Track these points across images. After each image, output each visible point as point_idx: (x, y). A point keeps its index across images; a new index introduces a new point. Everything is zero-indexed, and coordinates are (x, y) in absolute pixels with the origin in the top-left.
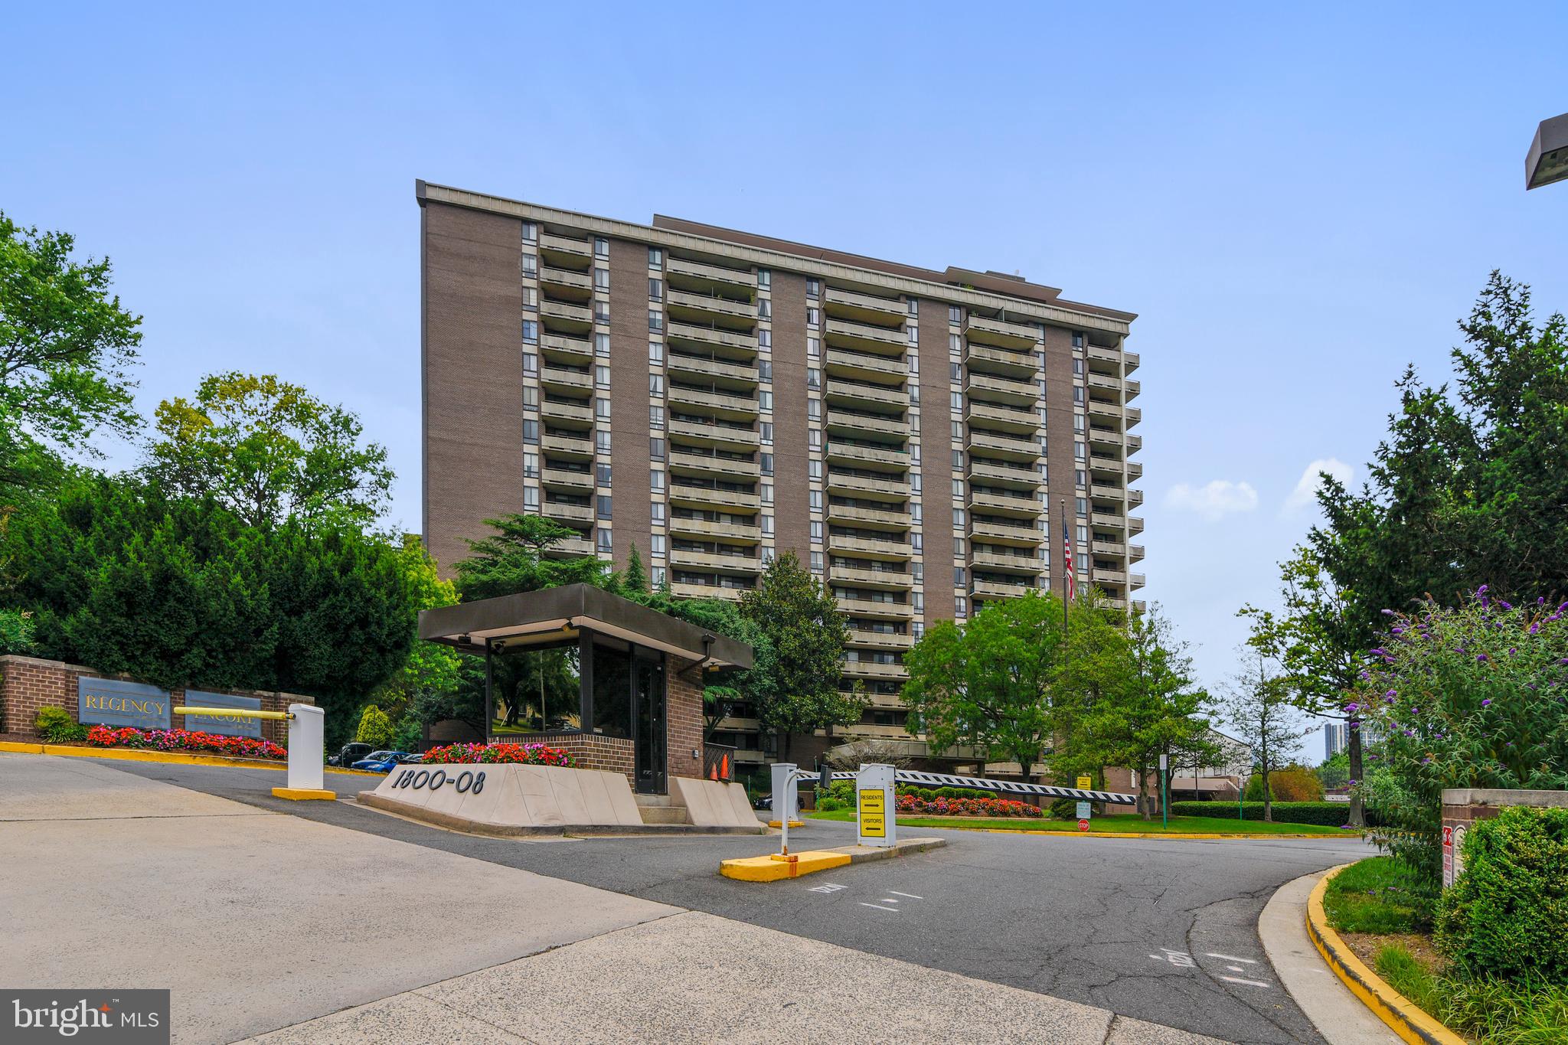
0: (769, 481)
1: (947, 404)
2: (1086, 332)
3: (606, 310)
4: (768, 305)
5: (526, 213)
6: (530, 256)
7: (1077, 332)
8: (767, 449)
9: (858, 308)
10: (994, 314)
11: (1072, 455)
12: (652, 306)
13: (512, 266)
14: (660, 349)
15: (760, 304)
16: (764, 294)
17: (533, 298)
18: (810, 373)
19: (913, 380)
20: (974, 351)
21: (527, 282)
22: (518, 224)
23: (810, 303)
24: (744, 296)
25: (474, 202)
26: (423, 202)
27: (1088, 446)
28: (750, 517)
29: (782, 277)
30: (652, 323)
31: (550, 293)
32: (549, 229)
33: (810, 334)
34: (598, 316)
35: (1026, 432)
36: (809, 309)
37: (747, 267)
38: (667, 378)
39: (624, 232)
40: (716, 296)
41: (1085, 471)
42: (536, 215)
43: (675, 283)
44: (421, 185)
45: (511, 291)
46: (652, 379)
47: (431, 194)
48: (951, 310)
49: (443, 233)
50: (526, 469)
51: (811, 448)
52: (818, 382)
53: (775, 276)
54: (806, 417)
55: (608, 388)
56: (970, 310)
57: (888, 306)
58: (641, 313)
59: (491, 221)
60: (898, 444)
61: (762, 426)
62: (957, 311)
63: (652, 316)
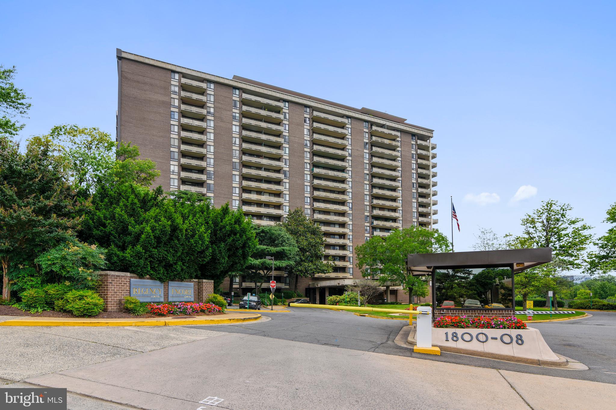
0: (287, 181)
1: (363, 157)
2: (417, 135)
3: (212, 110)
4: (287, 115)
5: (173, 68)
6: (175, 86)
7: (413, 135)
8: (286, 169)
9: (327, 119)
10: (382, 126)
11: (411, 177)
12: (234, 110)
13: (167, 89)
14: (238, 128)
15: (284, 114)
16: (286, 110)
17: (176, 103)
18: (305, 141)
19: (349, 147)
20: (374, 138)
21: (173, 96)
22: (169, 72)
23: (305, 116)
24: (278, 110)
25: (147, 61)
26: (120, 58)
27: (417, 174)
28: (278, 194)
29: (294, 105)
30: (234, 117)
31: (184, 101)
32: (184, 76)
33: (305, 127)
34: (209, 112)
35: (394, 168)
36: (305, 118)
37: (279, 100)
38: (241, 139)
39: (222, 81)
40: (265, 109)
41: (416, 183)
42: (178, 69)
43: (244, 102)
44: (119, 51)
45: (166, 99)
46: (234, 139)
47: (124, 55)
48: (365, 123)
49: (130, 72)
50: (171, 171)
51: (305, 169)
52: (309, 145)
53: (291, 104)
54: (303, 157)
55: (213, 141)
56: (372, 124)
57: (340, 119)
58: (228, 113)
59: (155, 69)
60: (342, 170)
61: (284, 161)
62: (367, 123)
63: (234, 114)
